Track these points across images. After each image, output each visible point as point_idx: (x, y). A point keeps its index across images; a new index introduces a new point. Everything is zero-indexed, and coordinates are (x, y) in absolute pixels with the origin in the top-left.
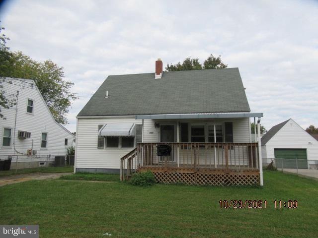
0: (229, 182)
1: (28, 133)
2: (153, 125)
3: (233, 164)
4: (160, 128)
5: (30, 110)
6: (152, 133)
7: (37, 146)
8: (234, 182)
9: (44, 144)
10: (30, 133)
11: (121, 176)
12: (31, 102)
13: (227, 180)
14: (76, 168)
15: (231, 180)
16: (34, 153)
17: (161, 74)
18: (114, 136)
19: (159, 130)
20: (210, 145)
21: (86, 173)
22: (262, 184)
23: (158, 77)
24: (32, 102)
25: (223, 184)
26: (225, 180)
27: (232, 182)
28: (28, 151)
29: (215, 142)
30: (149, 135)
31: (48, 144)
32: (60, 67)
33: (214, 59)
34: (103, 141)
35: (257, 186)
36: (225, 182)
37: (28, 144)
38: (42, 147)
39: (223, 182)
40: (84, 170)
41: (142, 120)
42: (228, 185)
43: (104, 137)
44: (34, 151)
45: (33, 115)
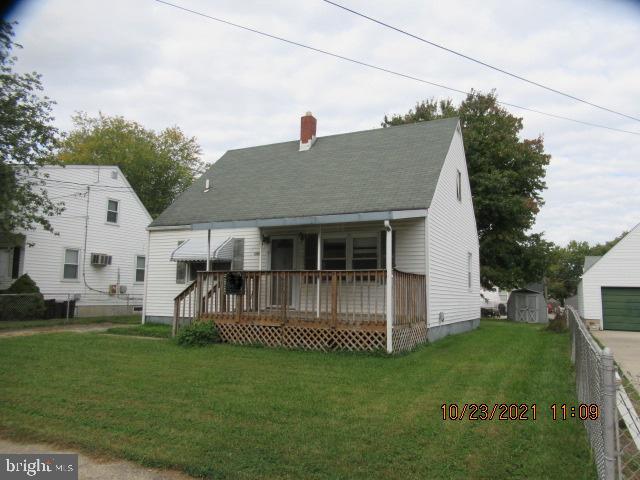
0: (336, 344)
1: (107, 257)
2: (259, 239)
3: (344, 311)
4: (270, 245)
5: (112, 217)
6: (258, 254)
7: (128, 279)
8: (343, 345)
9: (140, 275)
10: (110, 258)
11: (174, 328)
12: (113, 204)
13: (332, 340)
14: (146, 317)
15: (339, 341)
16: (123, 291)
17: (310, 141)
18: (196, 259)
19: (267, 248)
20: (307, 275)
21: (157, 325)
22: (390, 349)
23: (304, 147)
24: (116, 203)
25: (325, 347)
26: (329, 339)
27: (340, 344)
28: (112, 286)
29: (319, 268)
30: (255, 259)
31: (148, 275)
32: (190, 138)
33: (481, 98)
34: (184, 269)
35: (381, 353)
36: (329, 343)
37: (109, 277)
38: (137, 280)
39: (326, 344)
40: (157, 320)
41: (207, 232)
42: (334, 349)
43: (186, 262)
44: (121, 287)
45: (118, 226)
